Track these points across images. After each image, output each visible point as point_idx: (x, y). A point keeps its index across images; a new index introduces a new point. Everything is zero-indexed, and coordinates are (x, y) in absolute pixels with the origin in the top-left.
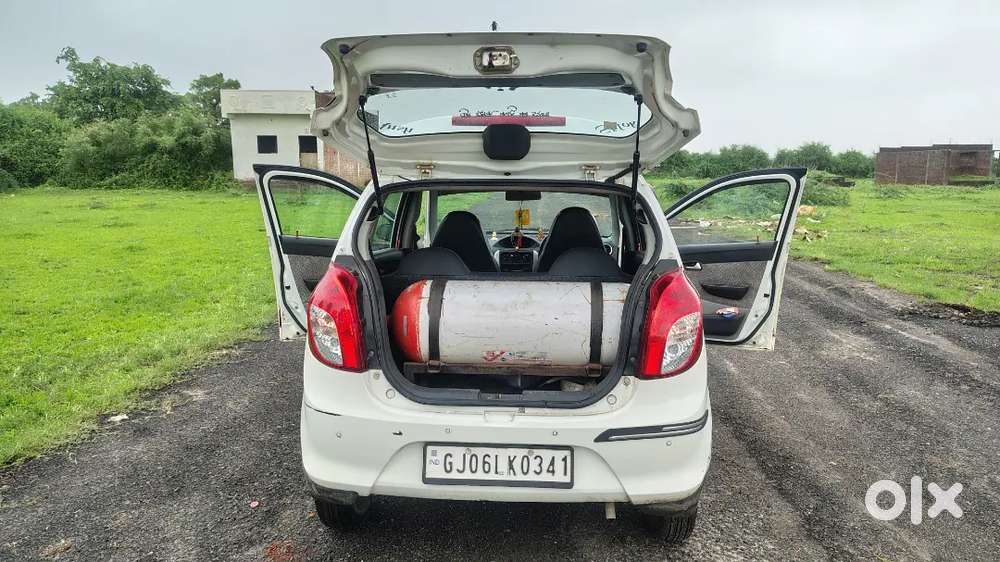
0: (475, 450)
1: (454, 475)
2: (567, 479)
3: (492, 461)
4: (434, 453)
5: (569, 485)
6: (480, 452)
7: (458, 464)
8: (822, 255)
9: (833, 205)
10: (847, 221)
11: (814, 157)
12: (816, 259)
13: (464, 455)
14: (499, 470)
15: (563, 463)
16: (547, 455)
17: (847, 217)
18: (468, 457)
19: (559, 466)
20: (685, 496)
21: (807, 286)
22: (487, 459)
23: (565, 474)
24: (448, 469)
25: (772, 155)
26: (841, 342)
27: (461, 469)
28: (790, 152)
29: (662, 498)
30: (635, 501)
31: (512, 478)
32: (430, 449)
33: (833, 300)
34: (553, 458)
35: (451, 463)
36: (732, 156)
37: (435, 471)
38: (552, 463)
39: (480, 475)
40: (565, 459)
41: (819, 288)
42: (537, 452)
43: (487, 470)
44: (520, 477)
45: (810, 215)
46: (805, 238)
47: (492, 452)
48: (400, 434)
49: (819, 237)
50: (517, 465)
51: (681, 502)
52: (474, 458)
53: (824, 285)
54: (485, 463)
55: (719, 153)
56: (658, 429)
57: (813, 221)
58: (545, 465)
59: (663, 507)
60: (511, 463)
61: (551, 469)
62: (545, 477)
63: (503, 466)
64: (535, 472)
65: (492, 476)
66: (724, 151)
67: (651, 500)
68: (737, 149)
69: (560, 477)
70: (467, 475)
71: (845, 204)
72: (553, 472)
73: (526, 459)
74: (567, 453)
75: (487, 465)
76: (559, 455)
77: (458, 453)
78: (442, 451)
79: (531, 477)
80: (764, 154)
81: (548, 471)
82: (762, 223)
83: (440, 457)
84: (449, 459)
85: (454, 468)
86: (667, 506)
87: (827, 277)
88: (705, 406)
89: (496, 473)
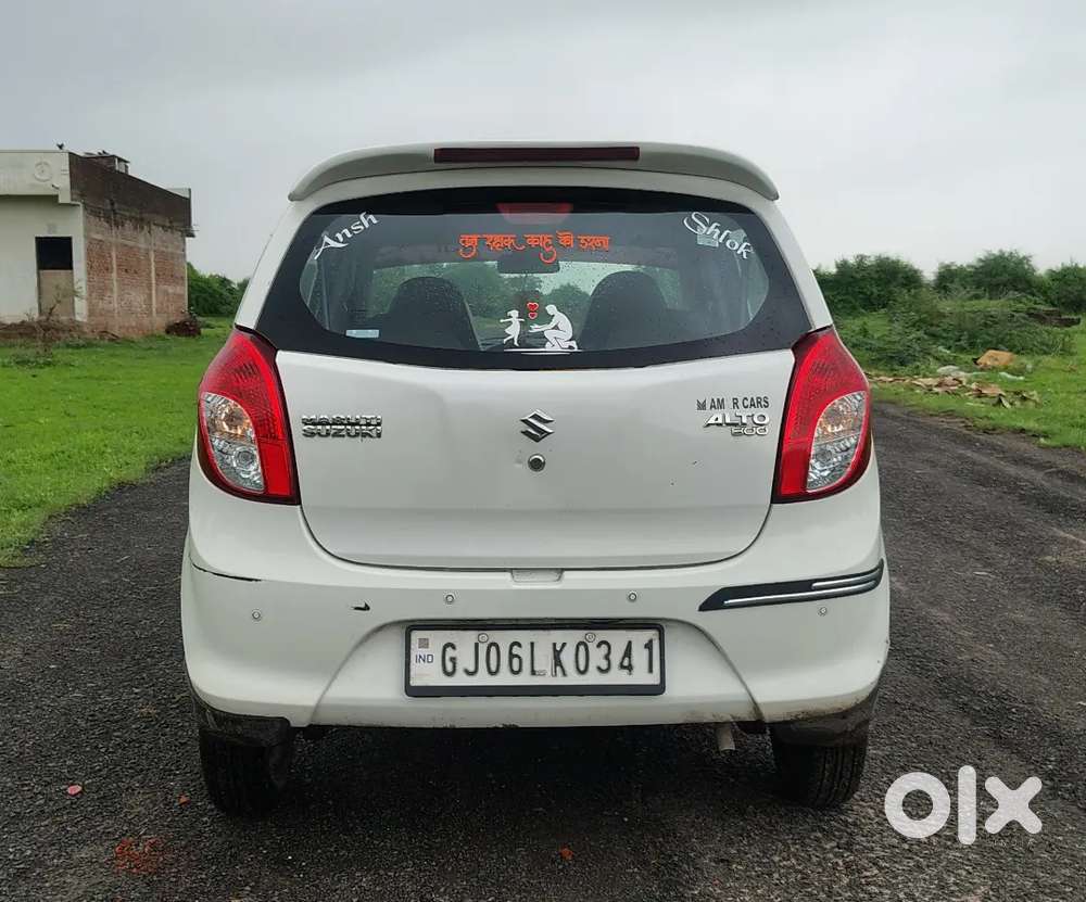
0: (495, 636)
1: (460, 680)
2: (654, 679)
3: (524, 652)
4: (424, 643)
5: (657, 690)
6: (504, 638)
7: (466, 660)
8: (1031, 425)
9: (1045, 353)
10: (1070, 376)
11: (1005, 277)
12: (1023, 431)
13: (477, 646)
14: (536, 669)
15: (646, 652)
16: (618, 639)
17: (1072, 371)
18: (483, 649)
19: (639, 657)
20: (850, 703)
21: (1012, 470)
22: (516, 650)
23: (651, 671)
24: (449, 667)
25: (929, 273)
26: (1078, 544)
27: (472, 669)
28: (961, 269)
29: (812, 707)
30: (769, 715)
31: (560, 681)
32: (416, 636)
33: (1059, 488)
34: (630, 643)
35: (453, 660)
36: (858, 276)
37: (428, 673)
38: (628, 653)
39: (505, 679)
40: (649, 646)
41: (1032, 472)
42: (602, 635)
43: (516, 668)
44: (574, 679)
45: (1006, 369)
46: (1000, 401)
47: (524, 637)
48: (367, 608)
49: (1024, 399)
50: (567, 658)
51: (844, 714)
52: (493, 649)
53: (1039, 466)
54: (512, 656)
55: (834, 270)
56: (806, 585)
57: (1009, 376)
58: (616, 657)
59: (814, 725)
60: (557, 654)
61: (626, 663)
62: (617, 677)
63: (544, 661)
64: (599, 668)
65: (525, 679)
66: (843, 267)
67: (796, 710)
68: (867, 263)
69: (641, 676)
70: (482, 679)
71: (1066, 351)
72: (630, 668)
73: (582, 648)
74: (652, 634)
75: (516, 661)
76: (640, 638)
77: (465, 641)
78: (437, 639)
79: (593, 678)
80: (916, 271)
81: (622, 667)
82: (922, 381)
83: (435, 649)
84: (450, 653)
85: (460, 668)
86: (820, 724)
87: (1046, 457)
88: (879, 554)
89: (533, 672)
